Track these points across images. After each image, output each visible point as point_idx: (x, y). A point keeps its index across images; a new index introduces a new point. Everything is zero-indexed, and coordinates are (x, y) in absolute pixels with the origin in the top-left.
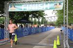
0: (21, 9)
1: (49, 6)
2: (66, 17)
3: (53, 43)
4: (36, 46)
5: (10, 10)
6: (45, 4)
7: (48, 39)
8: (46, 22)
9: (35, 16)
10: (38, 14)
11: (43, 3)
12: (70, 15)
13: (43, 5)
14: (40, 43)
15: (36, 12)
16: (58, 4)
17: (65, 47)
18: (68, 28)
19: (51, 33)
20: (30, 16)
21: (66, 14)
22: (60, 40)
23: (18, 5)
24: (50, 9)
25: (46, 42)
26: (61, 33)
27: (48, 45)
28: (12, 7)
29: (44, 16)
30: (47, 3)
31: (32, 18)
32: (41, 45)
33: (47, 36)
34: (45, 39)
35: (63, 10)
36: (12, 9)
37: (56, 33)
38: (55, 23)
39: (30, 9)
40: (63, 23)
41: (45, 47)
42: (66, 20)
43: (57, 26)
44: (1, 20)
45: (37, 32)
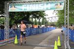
0: (22, 10)
1: (49, 6)
2: (67, 17)
3: (54, 44)
4: (36, 47)
5: (10, 10)
6: (45, 4)
7: (49, 40)
8: (47, 22)
9: (35, 17)
10: (38, 14)
11: (44, 3)
12: (71, 15)
13: (44, 5)
14: (41, 44)
15: (37, 12)
16: (59, 4)
17: (66, 47)
18: (69, 29)
19: (52, 33)
20: (31, 16)
21: (67, 15)
22: (61, 41)
23: (18, 5)
24: (51, 9)
25: (47, 42)
26: (62, 34)
27: (49, 45)
28: (12, 7)
29: (45, 17)
30: (47, 3)
31: (32, 19)
32: (41, 46)
33: (47, 36)
34: (45, 40)
35: (64, 10)
36: (12, 9)
37: (57, 34)
38: (56, 24)
39: (31, 9)
40: (64, 24)
41: (45, 48)
42: (67, 21)
43: (58, 26)
44: (1, 20)
45: (37, 33)
